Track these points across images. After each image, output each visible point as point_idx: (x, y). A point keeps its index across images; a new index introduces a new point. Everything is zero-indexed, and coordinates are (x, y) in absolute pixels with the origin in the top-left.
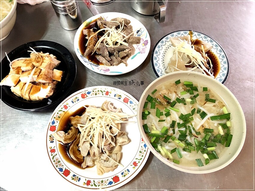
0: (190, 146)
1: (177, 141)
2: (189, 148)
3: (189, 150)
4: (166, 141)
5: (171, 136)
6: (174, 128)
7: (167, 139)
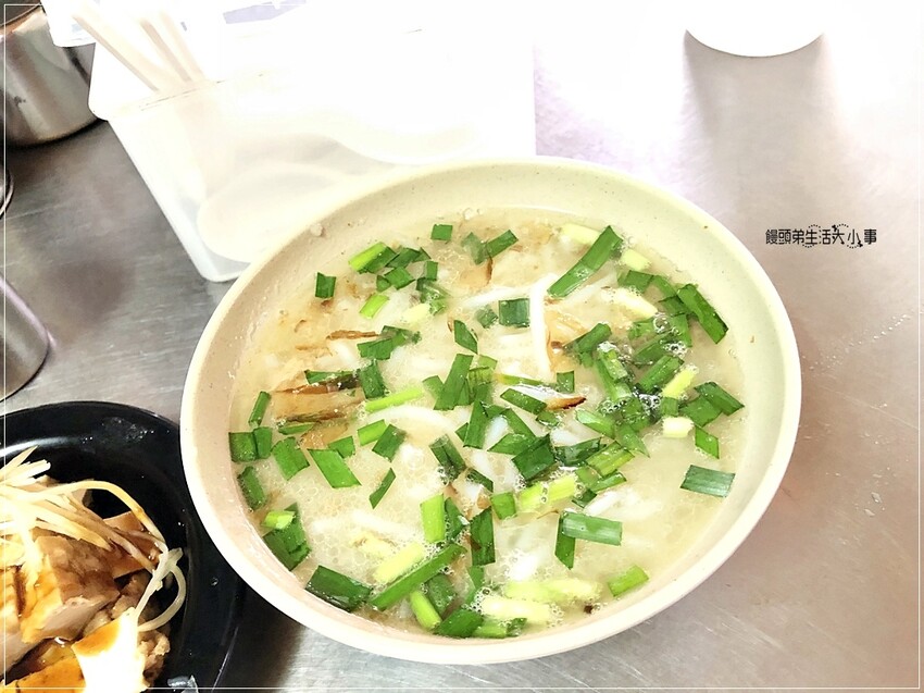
0: (595, 460)
1: (533, 498)
2: (598, 465)
3: (607, 476)
4: (483, 551)
5: (487, 511)
6: (464, 467)
7: (483, 539)
